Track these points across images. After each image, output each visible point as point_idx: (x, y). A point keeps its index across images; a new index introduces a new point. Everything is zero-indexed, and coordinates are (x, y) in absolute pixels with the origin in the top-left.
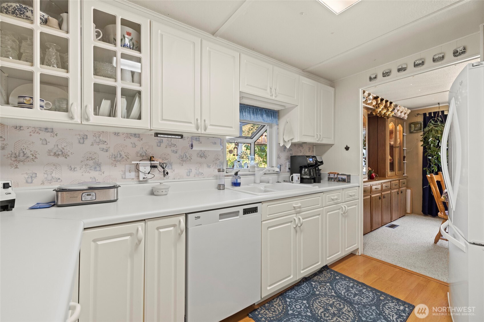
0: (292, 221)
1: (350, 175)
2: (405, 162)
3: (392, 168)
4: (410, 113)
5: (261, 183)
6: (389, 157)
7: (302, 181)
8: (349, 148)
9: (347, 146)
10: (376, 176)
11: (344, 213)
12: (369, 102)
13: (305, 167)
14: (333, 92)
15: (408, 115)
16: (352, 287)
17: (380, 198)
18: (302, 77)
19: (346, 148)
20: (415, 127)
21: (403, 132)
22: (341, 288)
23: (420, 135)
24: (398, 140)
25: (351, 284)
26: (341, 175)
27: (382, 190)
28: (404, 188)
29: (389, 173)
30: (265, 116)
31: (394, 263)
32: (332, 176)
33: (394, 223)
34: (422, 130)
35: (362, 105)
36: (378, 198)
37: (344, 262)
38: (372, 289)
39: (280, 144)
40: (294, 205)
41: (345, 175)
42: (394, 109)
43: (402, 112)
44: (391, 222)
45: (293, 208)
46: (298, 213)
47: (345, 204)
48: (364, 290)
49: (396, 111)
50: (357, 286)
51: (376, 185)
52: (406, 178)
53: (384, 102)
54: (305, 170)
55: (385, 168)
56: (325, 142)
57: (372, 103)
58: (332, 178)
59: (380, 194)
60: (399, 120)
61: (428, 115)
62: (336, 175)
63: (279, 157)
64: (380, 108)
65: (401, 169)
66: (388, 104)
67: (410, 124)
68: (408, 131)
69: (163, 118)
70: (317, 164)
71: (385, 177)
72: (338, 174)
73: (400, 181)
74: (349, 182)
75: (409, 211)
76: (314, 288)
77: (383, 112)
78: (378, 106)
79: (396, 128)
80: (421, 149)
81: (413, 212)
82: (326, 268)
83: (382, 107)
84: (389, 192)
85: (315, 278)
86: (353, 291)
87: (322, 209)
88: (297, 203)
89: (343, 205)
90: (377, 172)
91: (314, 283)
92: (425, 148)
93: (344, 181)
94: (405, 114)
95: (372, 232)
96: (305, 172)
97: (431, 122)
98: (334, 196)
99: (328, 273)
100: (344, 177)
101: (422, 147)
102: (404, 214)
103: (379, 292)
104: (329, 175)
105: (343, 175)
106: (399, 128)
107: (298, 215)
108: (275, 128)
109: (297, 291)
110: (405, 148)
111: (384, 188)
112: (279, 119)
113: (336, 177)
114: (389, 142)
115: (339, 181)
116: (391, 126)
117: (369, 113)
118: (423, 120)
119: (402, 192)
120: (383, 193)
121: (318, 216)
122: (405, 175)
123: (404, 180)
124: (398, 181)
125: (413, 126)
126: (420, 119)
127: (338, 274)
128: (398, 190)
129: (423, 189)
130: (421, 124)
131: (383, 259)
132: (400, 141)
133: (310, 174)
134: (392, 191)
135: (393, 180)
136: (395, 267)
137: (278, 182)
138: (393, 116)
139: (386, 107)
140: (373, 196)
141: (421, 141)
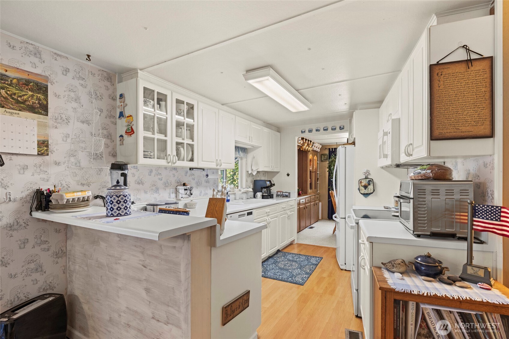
0: (265, 221)
1: (290, 193)
2: (318, 182)
3: (311, 188)
4: (321, 148)
5: (240, 200)
6: (309, 180)
7: (263, 197)
8: (289, 174)
9: (288, 173)
10: (302, 193)
11: (288, 217)
12: (299, 142)
13: (264, 188)
14: (279, 136)
15: (320, 149)
16: (295, 256)
17: (304, 208)
18: (264, 128)
19: (287, 175)
20: (324, 157)
21: (317, 161)
22: (290, 257)
23: (326, 164)
24: (315, 167)
25: (294, 255)
26: (285, 192)
27: (306, 203)
28: (318, 201)
29: (309, 191)
30: (240, 152)
31: (313, 245)
32: (279, 193)
33: (311, 226)
34: (328, 160)
35: (297, 144)
36: (303, 208)
37: (288, 248)
38: (304, 255)
39: (248, 172)
40: (267, 211)
41: (287, 192)
42: (312, 146)
43: (317, 147)
44: (310, 225)
45: (266, 213)
46: (268, 216)
47: (289, 211)
48: (301, 257)
49: (313, 147)
50: (297, 255)
51: (302, 199)
52: (318, 194)
53: (307, 141)
54: (264, 190)
55: (307, 187)
56: (275, 170)
57: (301, 142)
58: (279, 195)
59: (304, 206)
60: (314, 152)
61: (331, 150)
62: (282, 193)
63: (247, 181)
64: (305, 146)
65: (316, 187)
66: (309, 142)
67: (322, 155)
68: (320, 160)
69: (203, 160)
70: (272, 185)
71: (307, 194)
72: (283, 192)
73: (316, 196)
74: (290, 197)
75: (320, 218)
76: (276, 259)
77: (306, 148)
78: (303, 144)
79: (313, 158)
80: (327, 173)
81: (323, 219)
82: (278, 251)
83: (306, 145)
84: (310, 204)
85: (275, 256)
86: (296, 257)
87: (278, 213)
88: (267, 210)
89: (288, 211)
90: (302, 190)
91: (275, 258)
92: (329, 173)
93: (287, 196)
94: (318, 148)
95: (300, 232)
96: (264, 191)
97: (332, 155)
98: (283, 205)
99: (281, 253)
100: (287, 194)
101: (328, 172)
102: (317, 220)
103: (307, 256)
104: (277, 193)
105: (286, 192)
106: (315, 158)
107: (268, 217)
108: (244, 160)
109: (268, 262)
110: (318, 173)
111: (307, 201)
112: (247, 153)
113: (282, 194)
114: (310, 168)
115: (284, 196)
116: (310, 156)
117: (299, 149)
118: (328, 153)
119: (316, 204)
120: (306, 205)
121: (276, 218)
122: (318, 192)
123: (318, 195)
124: (314, 196)
125: (323, 156)
126: (327, 152)
127: (286, 253)
128: (314, 203)
129: (328, 201)
130: (327, 155)
131: (308, 243)
132: (316, 167)
133: (268, 193)
134: (311, 204)
135: (311, 195)
136: (314, 246)
137: (248, 199)
138: (312, 150)
139: (308, 145)
140: (300, 207)
141: (327, 168)
